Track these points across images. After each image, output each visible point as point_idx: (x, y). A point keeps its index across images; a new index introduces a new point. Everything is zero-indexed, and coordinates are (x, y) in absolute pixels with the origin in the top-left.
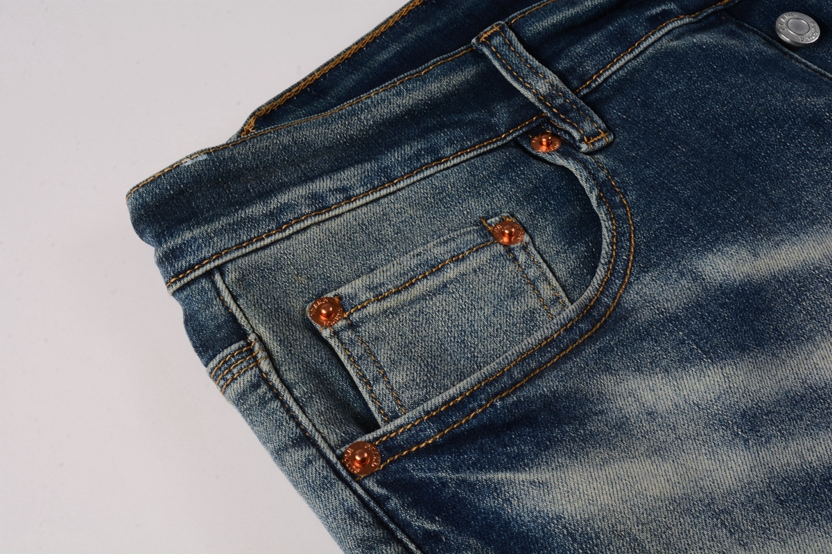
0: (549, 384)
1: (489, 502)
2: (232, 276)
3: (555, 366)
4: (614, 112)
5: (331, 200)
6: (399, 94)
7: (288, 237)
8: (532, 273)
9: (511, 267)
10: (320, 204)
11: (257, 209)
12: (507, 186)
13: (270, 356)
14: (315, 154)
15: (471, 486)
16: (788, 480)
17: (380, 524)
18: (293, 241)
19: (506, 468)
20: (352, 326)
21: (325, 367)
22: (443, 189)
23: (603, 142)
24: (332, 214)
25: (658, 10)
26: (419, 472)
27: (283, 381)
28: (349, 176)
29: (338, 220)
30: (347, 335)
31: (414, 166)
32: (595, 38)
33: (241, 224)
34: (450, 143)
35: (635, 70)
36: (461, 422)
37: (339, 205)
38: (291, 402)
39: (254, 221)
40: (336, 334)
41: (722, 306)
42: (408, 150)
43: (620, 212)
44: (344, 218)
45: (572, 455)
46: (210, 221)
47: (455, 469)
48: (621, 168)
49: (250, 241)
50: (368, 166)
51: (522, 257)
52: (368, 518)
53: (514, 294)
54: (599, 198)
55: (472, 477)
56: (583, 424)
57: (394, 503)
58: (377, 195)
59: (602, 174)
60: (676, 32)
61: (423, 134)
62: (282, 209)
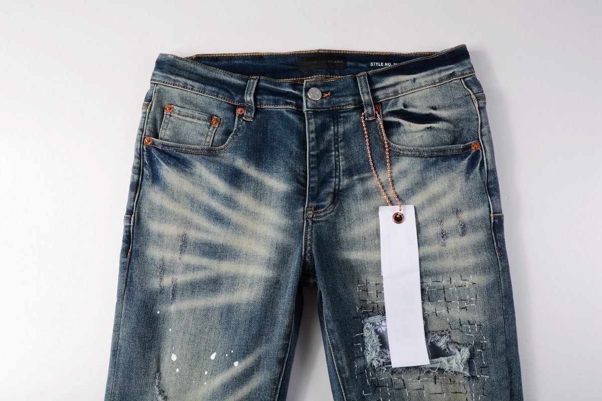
0: (187, 156)
1: (158, 166)
2: (158, 88)
3: (192, 154)
4: (259, 116)
5: (188, 87)
6: (224, 75)
7: (174, 88)
8: (209, 133)
9: (207, 129)
10: (185, 86)
11: (173, 77)
12: (223, 112)
13: (150, 109)
14: (196, 74)
15: (158, 161)
16: (209, 207)
17: (140, 155)
18: (174, 89)
19: (165, 163)
20: (170, 115)
21: (158, 119)
22: (211, 103)
23: (249, 120)
24: (186, 90)
25: (290, 101)
26: (153, 151)
27: (148, 116)
28: (196, 85)
29: (186, 92)
30: (168, 116)
31: (212, 93)
32: (271, 97)
33: (168, 78)
34: (223, 95)
35: (272, 111)
36: (166, 149)
37: (189, 89)
38: (146, 121)
39: (170, 79)
40: (166, 114)
41: (230, 170)
42: (213, 89)
43: (235, 136)
44: (188, 94)
45: (178, 171)
46: (163, 72)
47: (158, 156)
48: (245, 127)
49: (166, 83)
50: (202, 85)
51: (211, 129)
52: (139, 152)
53: (202, 135)
54: (235, 130)
55: (159, 160)
56: (186, 168)
57: (145, 153)
58: (198, 93)
59: (240, 126)
60: (288, 109)
61: (220, 88)
62: (177, 81)
